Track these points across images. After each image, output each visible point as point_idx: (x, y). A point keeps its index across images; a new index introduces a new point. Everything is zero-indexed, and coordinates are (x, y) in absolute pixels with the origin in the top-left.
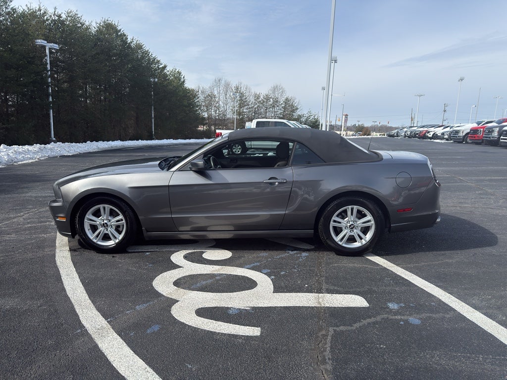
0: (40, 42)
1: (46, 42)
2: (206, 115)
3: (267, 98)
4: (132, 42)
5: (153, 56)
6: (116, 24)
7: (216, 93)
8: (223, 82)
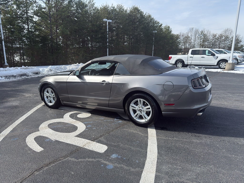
0: (105, 20)
1: (107, 20)
2: (183, 47)
3: (221, 36)
4: (145, 15)
5: (156, 20)
6: (138, 8)
7: (190, 35)
8: (194, 29)
